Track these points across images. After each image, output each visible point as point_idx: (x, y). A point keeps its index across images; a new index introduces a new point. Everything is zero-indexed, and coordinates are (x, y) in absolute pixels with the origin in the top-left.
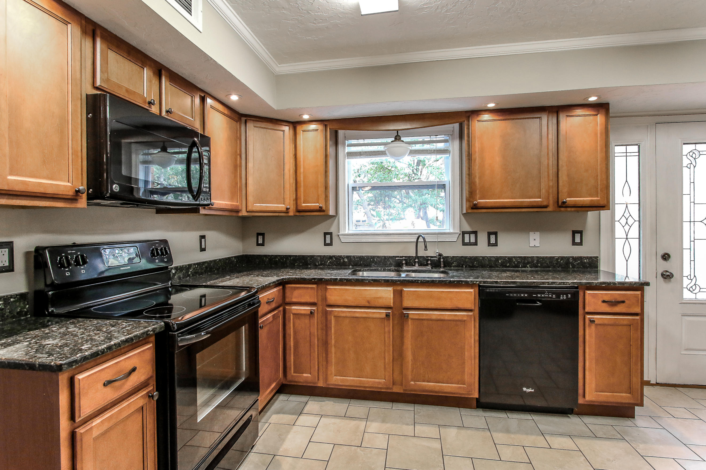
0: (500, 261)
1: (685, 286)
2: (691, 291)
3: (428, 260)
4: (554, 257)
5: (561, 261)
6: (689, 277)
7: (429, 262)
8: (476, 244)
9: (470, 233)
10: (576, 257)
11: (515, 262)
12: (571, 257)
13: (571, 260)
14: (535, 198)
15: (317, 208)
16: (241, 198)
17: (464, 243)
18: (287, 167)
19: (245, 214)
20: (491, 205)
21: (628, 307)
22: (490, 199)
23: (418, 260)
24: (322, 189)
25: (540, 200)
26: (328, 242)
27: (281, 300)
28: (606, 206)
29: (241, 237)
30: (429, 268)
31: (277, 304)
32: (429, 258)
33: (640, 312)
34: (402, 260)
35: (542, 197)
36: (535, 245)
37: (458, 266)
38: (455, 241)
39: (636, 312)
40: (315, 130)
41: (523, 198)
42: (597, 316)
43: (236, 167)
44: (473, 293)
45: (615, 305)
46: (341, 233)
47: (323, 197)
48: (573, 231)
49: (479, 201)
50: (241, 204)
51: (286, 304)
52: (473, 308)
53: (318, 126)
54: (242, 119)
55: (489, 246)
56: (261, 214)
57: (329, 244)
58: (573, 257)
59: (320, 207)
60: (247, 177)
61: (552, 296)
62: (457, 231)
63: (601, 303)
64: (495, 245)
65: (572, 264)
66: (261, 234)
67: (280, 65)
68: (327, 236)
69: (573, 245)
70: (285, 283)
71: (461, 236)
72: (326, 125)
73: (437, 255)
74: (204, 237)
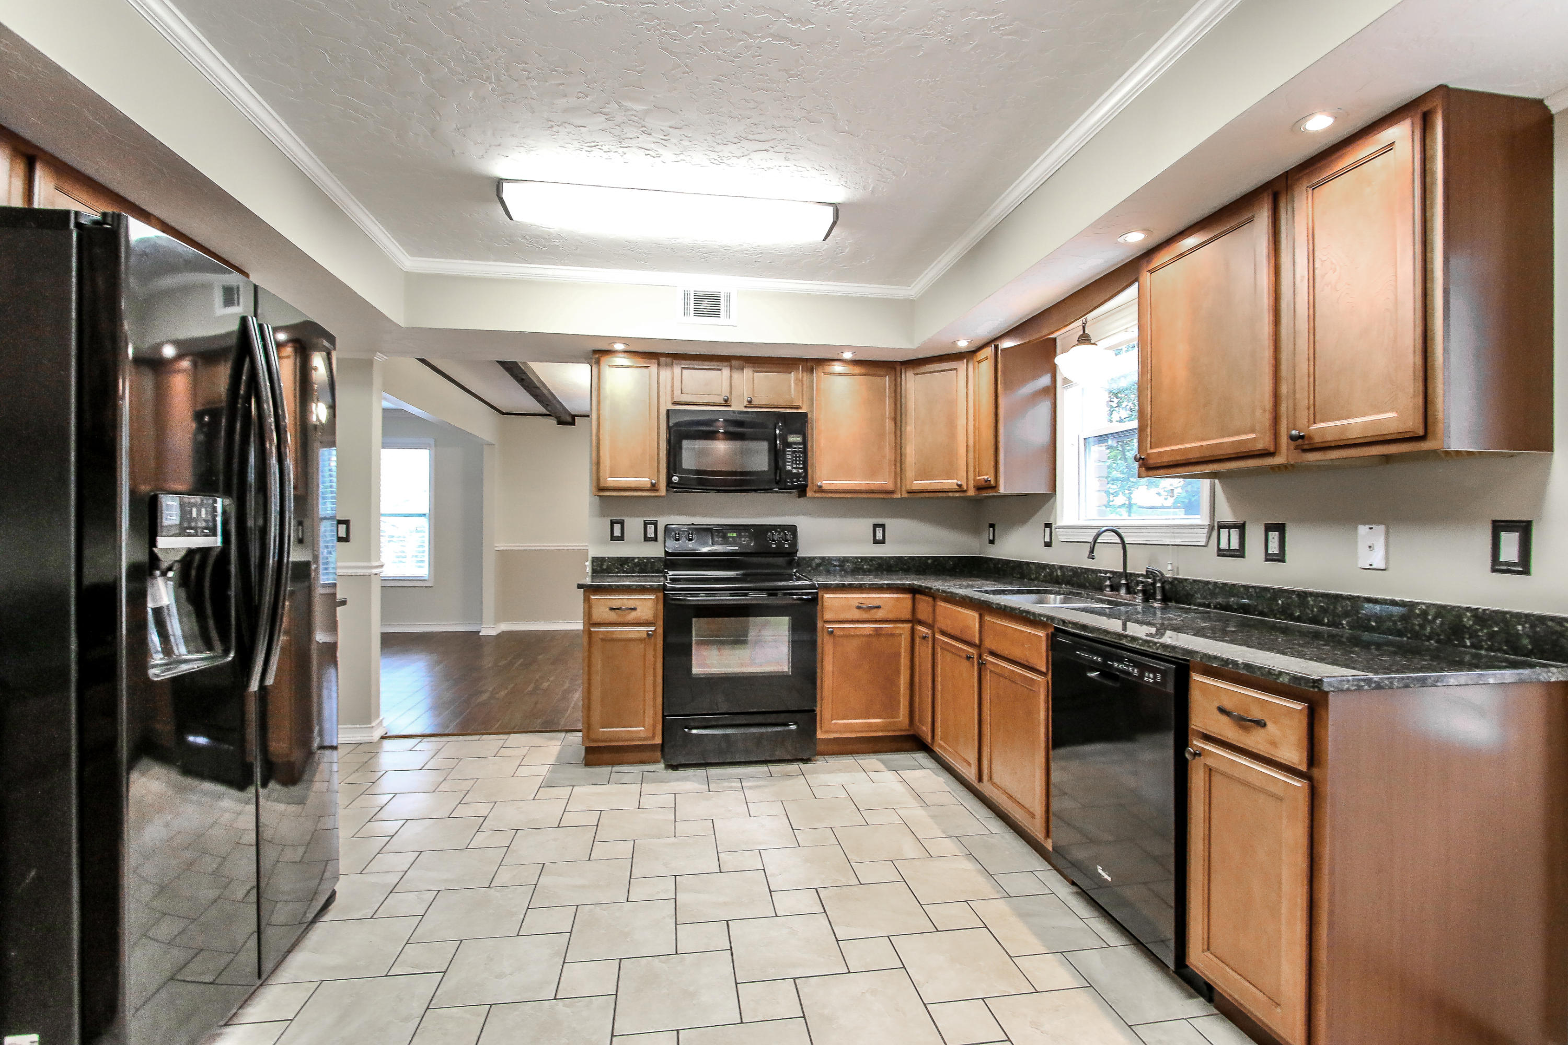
0: (1280, 602)
3: (1138, 583)
4: (1415, 605)
5: (1435, 618)
7: (1140, 588)
8: (1240, 553)
9: (1228, 527)
10: (1484, 610)
11: (1312, 606)
12: (1467, 609)
13: (1469, 619)
14: (1245, 433)
15: (984, 483)
16: (896, 474)
17: (1219, 550)
18: (961, 422)
19: (905, 495)
20: (1166, 459)
21: (1273, 744)
22: (1166, 446)
23: (1127, 580)
24: (992, 451)
25: (1253, 436)
26: (1047, 540)
27: (907, 614)
28: (1429, 435)
29: (974, 529)
30: (1139, 598)
31: (891, 616)
32: (1140, 579)
33: (1303, 767)
34: (1105, 578)
35: (1257, 428)
36: (1371, 565)
37: (1200, 605)
38: (1203, 544)
39: (1294, 764)
40: (986, 358)
41: (1223, 437)
42: (1210, 747)
43: (881, 435)
44: (1044, 640)
45: (1245, 729)
46: (1059, 524)
47: (992, 463)
48: (1494, 522)
49: (1150, 451)
50: (896, 483)
51: (914, 620)
52: (1044, 669)
53: (989, 351)
54: (898, 368)
55: (1267, 560)
56: (927, 495)
57: (1048, 545)
58: (1477, 609)
59: (986, 481)
60: (903, 446)
61: (1133, 670)
62: (1206, 522)
63: (1217, 712)
64: (1280, 558)
65: (1473, 635)
66: (992, 526)
67: (910, 288)
68: (1048, 530)
69: (1494, 570)
70: (914, 591)
71: (1215, 533)
72: (996, 347)
73: (1149, 574)
74: (883, 526)
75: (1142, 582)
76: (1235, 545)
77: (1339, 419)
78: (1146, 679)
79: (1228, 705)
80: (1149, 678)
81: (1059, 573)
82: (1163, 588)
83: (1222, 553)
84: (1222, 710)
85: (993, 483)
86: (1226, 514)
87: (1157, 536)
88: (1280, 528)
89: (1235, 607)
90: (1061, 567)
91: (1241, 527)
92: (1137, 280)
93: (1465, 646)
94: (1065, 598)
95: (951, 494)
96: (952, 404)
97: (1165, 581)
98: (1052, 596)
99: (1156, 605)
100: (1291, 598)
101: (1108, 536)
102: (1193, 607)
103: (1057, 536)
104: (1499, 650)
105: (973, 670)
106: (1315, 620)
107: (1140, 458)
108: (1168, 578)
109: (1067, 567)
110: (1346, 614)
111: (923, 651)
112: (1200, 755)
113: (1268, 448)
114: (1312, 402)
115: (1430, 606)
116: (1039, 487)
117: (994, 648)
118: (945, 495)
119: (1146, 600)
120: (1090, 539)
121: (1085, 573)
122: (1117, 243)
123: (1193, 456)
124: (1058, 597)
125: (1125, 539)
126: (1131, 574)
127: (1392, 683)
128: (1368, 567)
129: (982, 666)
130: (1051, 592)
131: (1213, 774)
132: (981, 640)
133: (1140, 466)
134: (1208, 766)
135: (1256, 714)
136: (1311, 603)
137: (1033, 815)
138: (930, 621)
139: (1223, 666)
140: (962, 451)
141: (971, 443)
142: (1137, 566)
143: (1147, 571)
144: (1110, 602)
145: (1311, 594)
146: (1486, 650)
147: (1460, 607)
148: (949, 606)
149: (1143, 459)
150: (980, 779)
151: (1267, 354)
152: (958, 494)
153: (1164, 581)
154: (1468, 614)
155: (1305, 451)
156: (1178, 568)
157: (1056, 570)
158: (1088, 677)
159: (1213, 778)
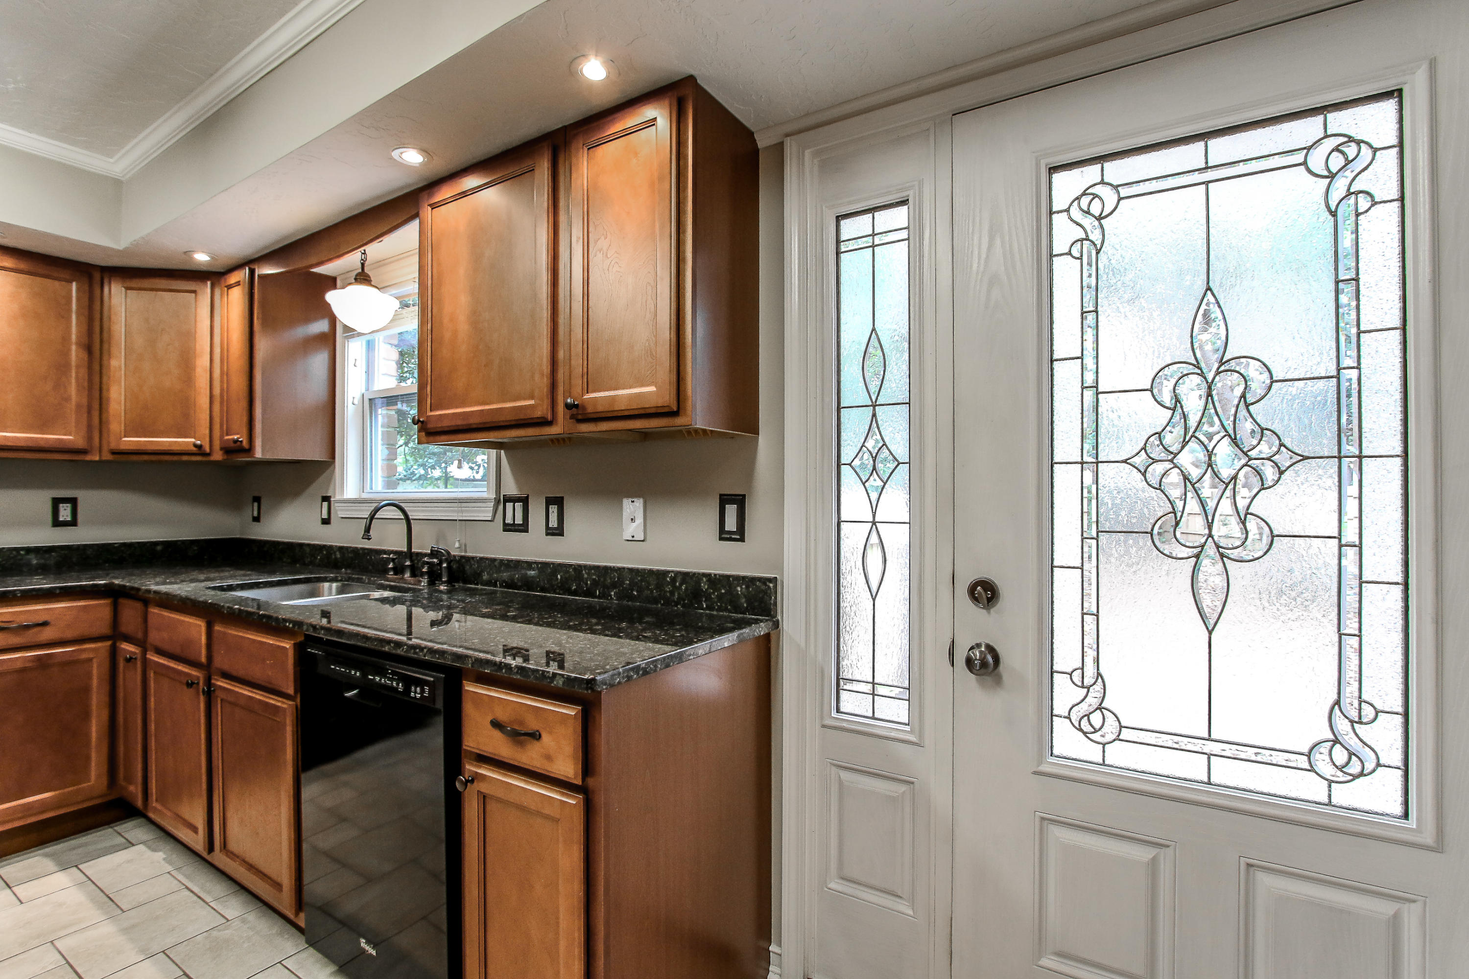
0: (559, 576)
1: (1060, 708)
2: (1085, 733)
3: (425, 563)
4: (665, 573)
5: (681, 585)
6: (1077, 676)
7: (425, 569)
8: (523, 528)
9: (513, 500)
10: (715, 575)
11: (586, 579)
12: (704, 575)
13: (705, 584)
14: (525, 399)
15: (232, 445)
16: (90, 427)
17: (505, 524)
18: (202, 362)
19: (107, 456)
20: (446, 423)
21: (549, 758)
22: (448, 408)
23: (411, 561)
24: (244, 404)
25: (532, 402)
26: (325, 516)
27: (104, 628)
28: (681, 412)
29: (234, 504)
30: (424, 582)
31: (69, 634)
32: (426, 559)
33: (578, 782)
34: (388, 560)
35: (536, 393)
36: (633, 537)
37: (489, 583)
38: (490, 519)
39: (568, 777)
40: (238, 284)
41: (504, 401)
42: (483, 771)
43: (62, 368)
44: (291, 654)
45: (521, 744)
46: (338, 497)
47: (245, 419)
48: (721, 495)
49: (430, 414)
50: (90, 438)
51: (115, 635)
52: (291, 691)
53: (242, 275)
54: (97, 276)
55: (547, 534)
56: (146, 458)
57: (326, 522)
58: (710, 575)
59: (236, 441)
60: (104, 387)
61: (398, 684)
62: (493, 496)
63: (490, 727)
64: (558, 532)
65: (708, 598)
66: (257, 499)
67: (111, 160)
68: (325, 504)
69: (721, 539)
70: (114, 594)
71: (501, 507)
72: (252, 272)
73: (434, 553)
74: (73, 501)
75: (428, 563)
76: (519, 520)
77: (611, 390)
78: (412, 694)
79: (502, 715)
80: (416, 693)
81: (338, 555)
82: (449, 568)
83: (508, 528)
84: (496, 724)
85: (245, 444)
86: (511, 488)
87: (445, 511)
88: (558, 502)
89: (520, 584)
90: (341, 549)
91: (525, 501)
92: (416, 215)
93: (702, 609)
94: (343, 585)
95: (185, 458)
96: (188, 337)
97: (452, 561)
98: (326, 585)
99: (442, 588)
100: (568, 572)
101: (390, 511)
102: (479, 587)
103: (336, 511)
104: (726, 610)
105: (199, 703)
106: (589, 593)
107: (419, 421)
108: (454, 556)
109: (347, 548)
110: (614, 585)
111: (129, 680)
112: (472, 781)
113: (546, 416)
114: (585, 370)
115: (677, 573)
116: (313, 452)
117: (226, 667)
118: (175, 458)
119: (432, 583)
120: (366, 515)
121: (368, 554)
122: (392, 158)
123: (474, 421)
124: (334, 585)
125: (409, 514)
126: (418, 554)
127: (656, 666)
128: (631, 539)
129: (210, 693)
130: (325, 580)
131: (488, 800)
132: (210, 657)
133: (419, 431)
134: (482, 793)
135: (533, 724)
136: (586, 576)
137: (278, 886)
138: (140, 635)
139: (496, 671)
140: (203, 401)
141: (217, 391)
142: (423, 544)
143: (432, 551)
144: (392, 589)
145: (585, 567)
146: (717, 610)
147: (699, 574)
148: (166, 613)
149: (422, 422)
150: (211, 848)
151: (545, 314)
152: (199, 458)
153: (450, 559)
154: (704, 579)
155: (579, 421)
156: (465, 546)
157: (335, 553)
158: (346, 697)
159: (488, 808)
